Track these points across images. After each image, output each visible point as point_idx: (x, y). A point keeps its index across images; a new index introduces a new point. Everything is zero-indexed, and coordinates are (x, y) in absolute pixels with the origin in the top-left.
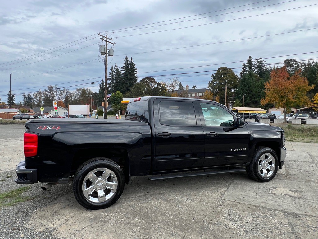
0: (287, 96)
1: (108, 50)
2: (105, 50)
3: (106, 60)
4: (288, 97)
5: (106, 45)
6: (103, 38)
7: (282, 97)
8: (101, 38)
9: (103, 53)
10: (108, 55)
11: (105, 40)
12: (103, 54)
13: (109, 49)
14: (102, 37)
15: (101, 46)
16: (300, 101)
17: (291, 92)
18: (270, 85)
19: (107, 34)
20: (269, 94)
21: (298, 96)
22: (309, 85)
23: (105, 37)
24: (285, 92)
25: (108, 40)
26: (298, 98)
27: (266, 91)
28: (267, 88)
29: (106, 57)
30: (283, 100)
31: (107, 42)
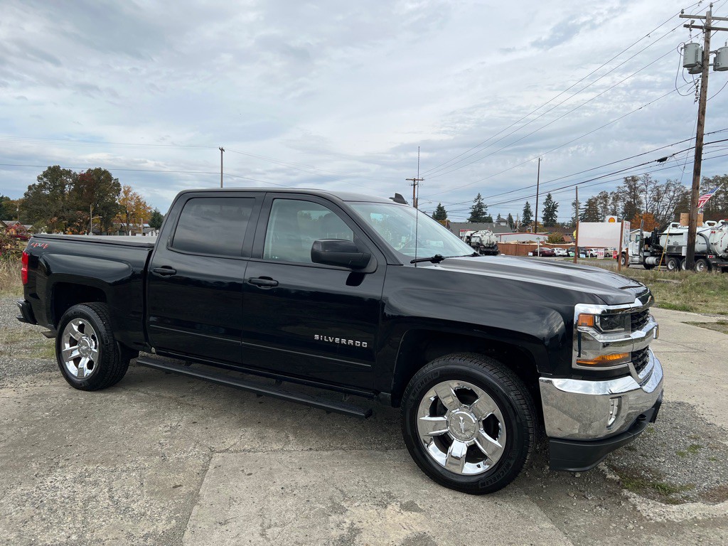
1: (712, 57)
2: (696, 56)
3: (704, 86)
5: (707, 41)
6: (693, 22)
8: (686, 26)
9: (692, 69)
10: (715, 70)
11: (701, 27)
12: (695, 68)
13: (716, 52)
14: (688, 22)
15: (686, 47)
19: (711, 6)
23: (705, 18)
25: (714, 24)
29: (705, 78)
31: (708, 29)
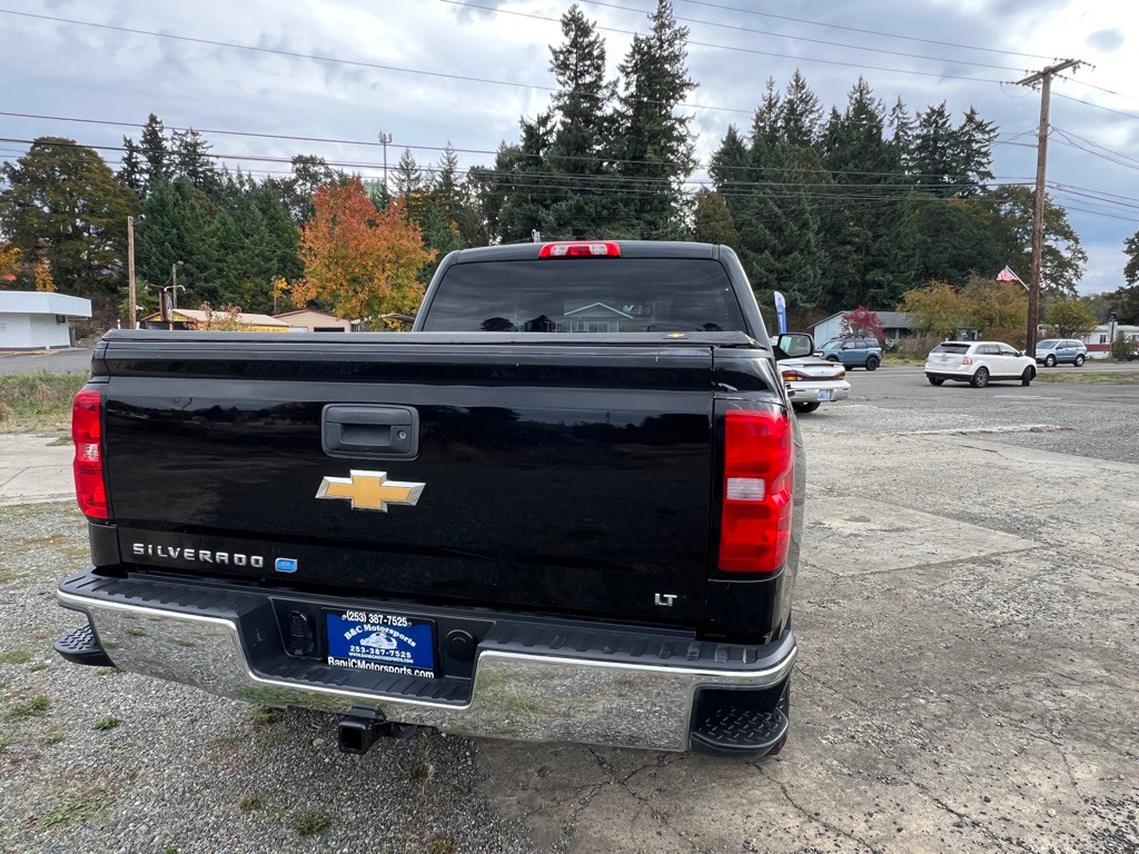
0: (371, 280)
4: (376, 281)
7: (354, 280)
16: (404, 298)
17: (380, 267)
18: (316, 238)
20: (313, 265)
21: (399, 281)
22: (422, 248)
24: (364, 267)
26: (399, 287)
27: (305, 255)
28: (307, 246)
30: (359, 289)
